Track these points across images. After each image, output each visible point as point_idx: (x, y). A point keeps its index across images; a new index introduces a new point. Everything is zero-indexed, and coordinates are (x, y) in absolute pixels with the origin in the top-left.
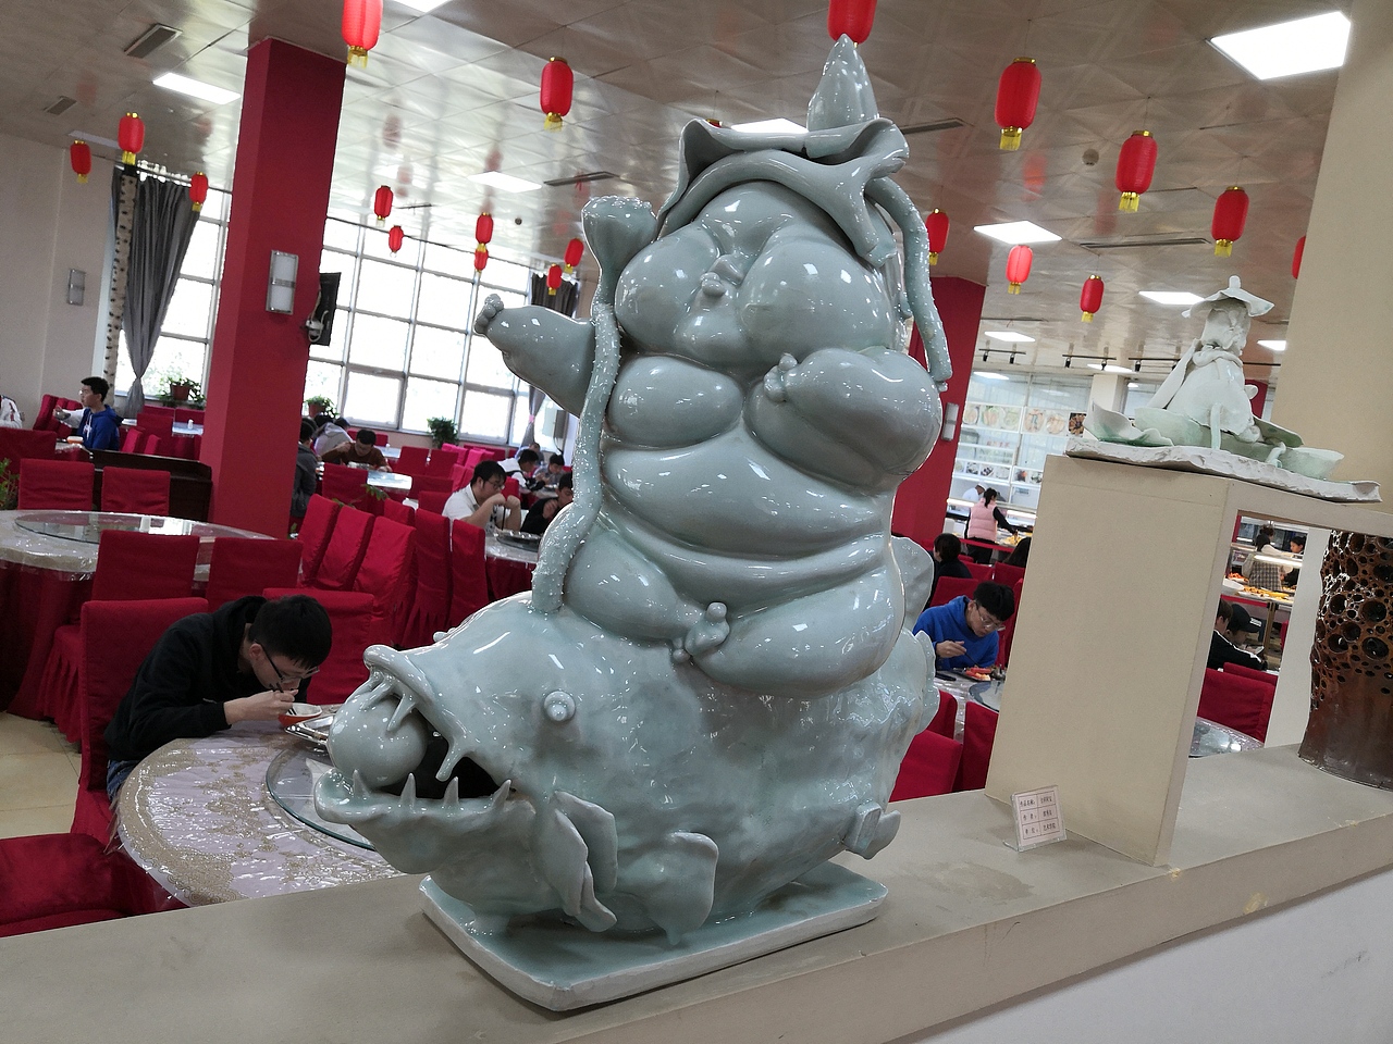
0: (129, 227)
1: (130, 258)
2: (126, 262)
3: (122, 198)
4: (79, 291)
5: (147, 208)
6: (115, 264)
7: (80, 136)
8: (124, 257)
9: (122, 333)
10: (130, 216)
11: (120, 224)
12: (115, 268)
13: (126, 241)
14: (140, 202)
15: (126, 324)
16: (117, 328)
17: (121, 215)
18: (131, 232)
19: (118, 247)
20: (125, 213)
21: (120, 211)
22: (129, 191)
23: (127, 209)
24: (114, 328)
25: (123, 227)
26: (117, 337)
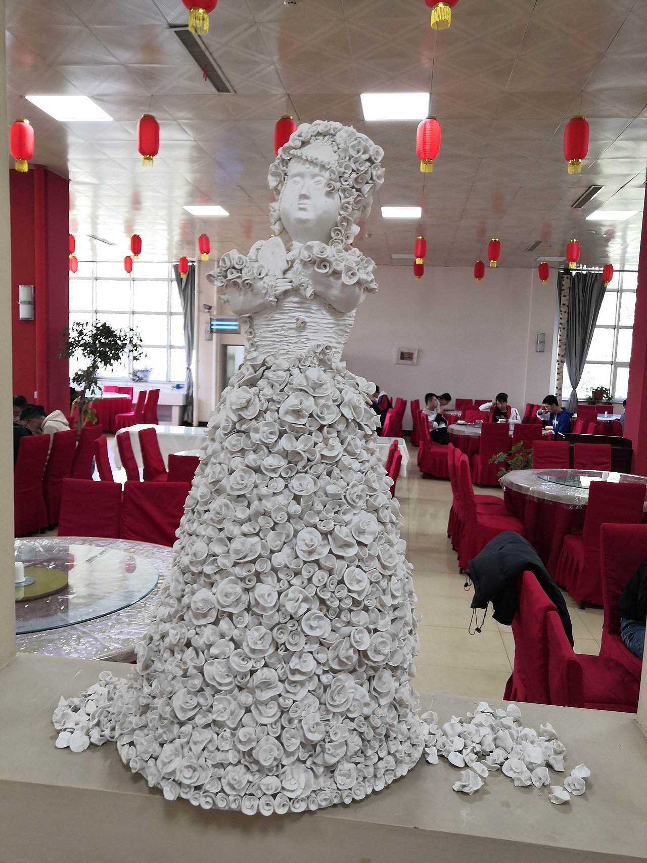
0: (567, 303)
1: (568, 321)
2: (566, 323)
3: (563, 288)
4: (542, 344)
5: (577, 291)
6: (560, 326)
7: (543, 259)
8: (564, 321)
9: (565, 364)
10: (568, 297)
11: (562, 303)
12: (560, 328)
13: (565, 312)
14: (573, 288)
15: (567, 360)
16: (562, 362)
17: (562, 298)
18: (568, 306)
19: (561, 316)
20: (564, 296)
21: (562, 295)
22: (566, 283)
23: (566, 294)
24: (561, 362)
25: (564, 304)
26: (562, 367)
